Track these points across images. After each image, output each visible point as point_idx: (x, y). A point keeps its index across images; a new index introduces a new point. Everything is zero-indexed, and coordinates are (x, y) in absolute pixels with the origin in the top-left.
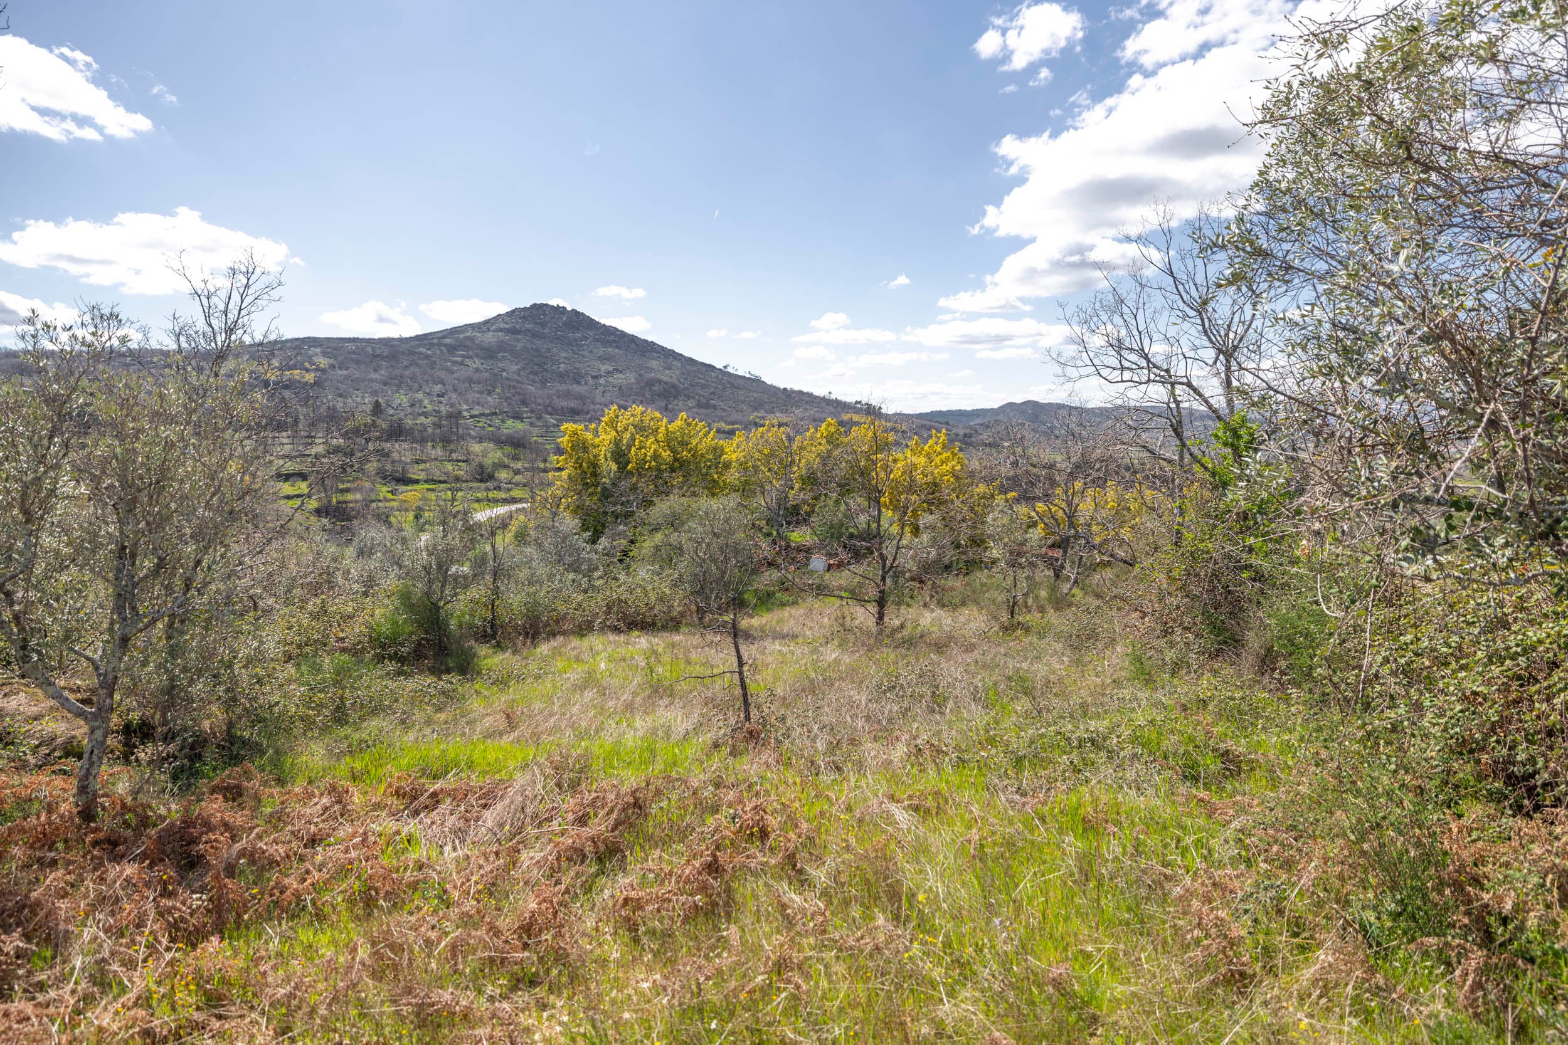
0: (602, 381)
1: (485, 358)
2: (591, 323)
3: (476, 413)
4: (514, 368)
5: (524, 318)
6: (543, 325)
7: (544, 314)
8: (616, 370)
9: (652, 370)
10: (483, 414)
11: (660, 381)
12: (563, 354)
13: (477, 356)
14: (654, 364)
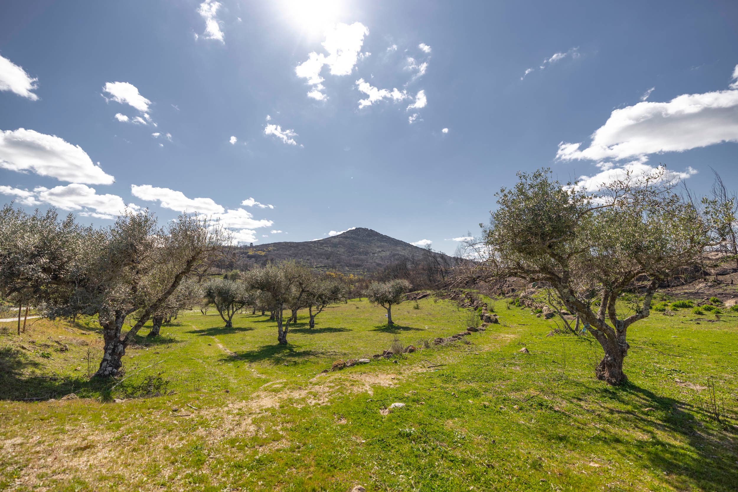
0: (376, 255)
1: (333, 247)
2: (377, 234)
3: (318, 266)
4: (343, 250)
5: (352, 233)
6: (358, 235)
7: (360, 231)
8: (383, 251)
9: (397, 250)
10: (321, 267)
11: (398, 254)
12: (363, 245)
13: (330, 246)
14: (399, 248)
